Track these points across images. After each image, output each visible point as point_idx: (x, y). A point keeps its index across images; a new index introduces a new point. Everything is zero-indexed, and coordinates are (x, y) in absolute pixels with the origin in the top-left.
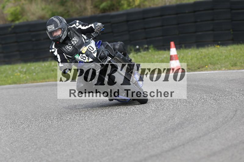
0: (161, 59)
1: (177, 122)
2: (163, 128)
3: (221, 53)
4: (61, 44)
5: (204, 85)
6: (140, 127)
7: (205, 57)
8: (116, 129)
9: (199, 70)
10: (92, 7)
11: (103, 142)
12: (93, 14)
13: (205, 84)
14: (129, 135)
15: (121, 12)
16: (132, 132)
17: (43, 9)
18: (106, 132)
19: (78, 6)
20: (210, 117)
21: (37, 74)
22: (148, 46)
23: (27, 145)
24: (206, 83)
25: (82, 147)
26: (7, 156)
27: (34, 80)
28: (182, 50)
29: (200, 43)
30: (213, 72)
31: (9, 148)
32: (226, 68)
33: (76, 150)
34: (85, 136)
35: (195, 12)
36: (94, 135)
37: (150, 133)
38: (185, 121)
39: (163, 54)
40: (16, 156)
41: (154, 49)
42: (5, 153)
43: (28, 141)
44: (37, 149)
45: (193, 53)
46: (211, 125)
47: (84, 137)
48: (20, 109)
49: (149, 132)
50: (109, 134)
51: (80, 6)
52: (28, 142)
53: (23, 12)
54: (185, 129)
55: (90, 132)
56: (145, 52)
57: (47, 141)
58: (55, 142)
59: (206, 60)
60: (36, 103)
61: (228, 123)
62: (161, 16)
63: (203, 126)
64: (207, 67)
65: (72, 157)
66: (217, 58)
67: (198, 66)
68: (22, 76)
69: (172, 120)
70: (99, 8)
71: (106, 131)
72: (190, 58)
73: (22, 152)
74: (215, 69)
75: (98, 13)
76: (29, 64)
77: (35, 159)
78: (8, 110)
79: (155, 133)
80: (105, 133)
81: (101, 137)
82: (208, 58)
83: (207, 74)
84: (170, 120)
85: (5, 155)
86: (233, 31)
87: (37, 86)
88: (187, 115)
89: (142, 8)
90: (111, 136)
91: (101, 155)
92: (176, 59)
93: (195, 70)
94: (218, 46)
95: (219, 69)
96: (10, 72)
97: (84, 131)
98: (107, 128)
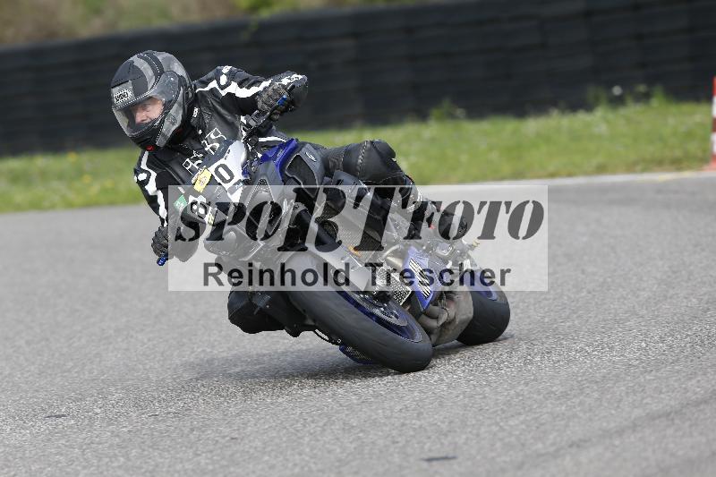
22: (648, 88)
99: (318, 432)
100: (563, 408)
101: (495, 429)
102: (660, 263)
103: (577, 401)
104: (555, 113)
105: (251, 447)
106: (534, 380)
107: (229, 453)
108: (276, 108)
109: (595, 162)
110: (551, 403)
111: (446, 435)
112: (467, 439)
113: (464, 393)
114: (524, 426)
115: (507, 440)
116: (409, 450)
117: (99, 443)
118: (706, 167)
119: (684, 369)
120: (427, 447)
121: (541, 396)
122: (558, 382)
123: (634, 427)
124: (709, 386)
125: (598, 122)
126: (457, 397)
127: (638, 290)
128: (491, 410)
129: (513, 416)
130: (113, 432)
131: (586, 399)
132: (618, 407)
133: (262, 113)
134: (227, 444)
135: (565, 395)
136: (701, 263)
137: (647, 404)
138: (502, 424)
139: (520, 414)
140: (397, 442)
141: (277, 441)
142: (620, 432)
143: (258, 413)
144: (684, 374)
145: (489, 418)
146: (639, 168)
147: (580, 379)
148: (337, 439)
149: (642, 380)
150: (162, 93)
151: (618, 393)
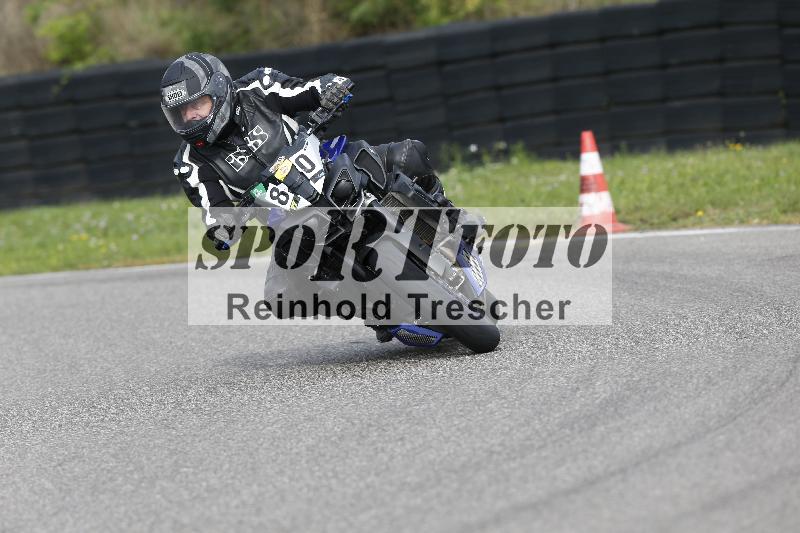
0: (549, 188)
1: (602, 397)
2: (557, 415)
3: (749, 168)
4: (210, 147)
5: (693, 272)
6: (480, 413)
7: (694, 180)
8: (403, 417)
9: (674, 223)
10: (324, 16)
11: (361, 461)
12: (328, 41)
13: (694, 269)
14: (444, 438)
15: (418, 32)
16: (454, 429)
17: (164, 24)
18: (371, 429)
19: (277, 13)
20: (709, 381)
21: (143, 236)
22: (508, 145)
23: (109, 471)
24: (698, 269)
25: (291, 479)
26: (44, 506)
27: (134, 258)
28: (618, 160)
29: (679, 136)
30: (719, 231)
31: (52, 481)
32: (763, 219)
33: (270, 487)
34: (301, 440)
35: (661, 32)
36: (331, 437)
37: (515, 431)
38: (628, 393)
39: (556, 173)
40: (75, 507)
41: (529, 156)
42: (37, 497)
43: (114, 456)
44: (143, 485)
45: (654, 169)
46: (713, 406)
47: (298, 443)
48: (87, 353)
49: (511, 429)
50: (379, 435)
51: (286, 14)
52: (113, 460)
53: (97, 33)
54: (627, 418)
55: (316, 428)
56: (498, 166)
57: (175, 457)
58: (201, 461)
59: (699, 192)
60: (139, 331)
61: (769, 399)
62: (552, 45)
63: (686, 408)
64: (700, 213)
65: (259, 511)
66: (734, 186)
67: (671, 212)
68: (93, 243)
69: (587, 388)
70: (347, 20)
71: (370, 425)
72: (644, 186)
73: (93, 494)
74: (728, 222)
75: (344, 37)
76: (117, 205)
77: (135, 518)
78: (47, 355)
79: (529, 433)
80: (364, 433)
81: (353, 444)
82: (706, 184)
83: (702, 239)
84: (578, 389)
85: (37, 502)
86: (787, 96)
87: (142, 277)
88: (635, 373)
89: (490, 20)
90: (386, 442)
91: (352, 505)
92: (600, 189)
93: (661, 226)
94: (739, 147)
95: (742, 222)
96: (54, 231)
97: (297, 425)
98: (372, 414)
100: (419, 500)
101: (343, 525)
103: (433, 492)
106: (385, 470)
110: (406, 496)
113: (308, 485)
114: (375, 522)
119: (552, 456)
121: (394, 488)
122: (412, 471)
123: (498, 520)
124: (580, 474)
125: (453, 182)
126: (300, 490)
128: (338, 505)
129: (363, 510)
131: (445, 490)
132: (480, 498)
135: (421, 486)
138: (351, 519)
139: (370, 508)
142: (482, 526)
143: (77, 512)
144: (552, 461)
145: (337, 513)
147: (436, 468)
149: (507, 468)
150: (213, 91)
151: (480, 483)
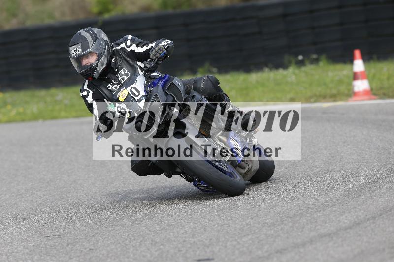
22: (318, 56)
28: (372, 64)
39: (341, 70)
41: (328, 62)
45: (390, 69)
54: (376, 192)
72: (385, 77)
73: (112, 226)
77: (132, 238)
79: (327, 199)
85: (85, 230)
88: (380, 170)
91: (239, 233)
99: (138, 246)
100: (272, 231)
101: (235, 243)
102: (325, 152)
103: (279, 227)
104: (267, 70)
105: (101, 254)
106: (256, 216)
107: (89, 257)
108: (160, 58)
109: (289, 97)
110: (266, 229)
111: (208, 247)
112: (220, 249)
113: (218, 223)
114: (251, 242)
115: (241, 249)
116: (188, 255)
117: (17, 252)
118: (350, 99)
119: (339, 210)
120: (198, 253)
121: (260, 225)
122: (269, 217)
123: (311, 242)
124: (352, 219)
125: (290, 74)
126: (214, 226)
127: (313, 166)
128: (233, 233)
129: (245, 236)
130: (24, 246)
131: (285, 227)
132: (302, 231)
133: (153, 60)
134: (88, 252)
135: (273, 224)
136: (347, 152)
137: (318, 229)
138: (239, 240)
139: (248, 235)
140: (181, 251)
141: (115, 250)
142: (304, 245)
143: (104, 235)
144: (338, 213)
145: (232, 237)
146: (312, 100)
147: (281, 215)
148: (148, 249)
149: (316, 216)
150: (97, 49)
151: (302, 223)
